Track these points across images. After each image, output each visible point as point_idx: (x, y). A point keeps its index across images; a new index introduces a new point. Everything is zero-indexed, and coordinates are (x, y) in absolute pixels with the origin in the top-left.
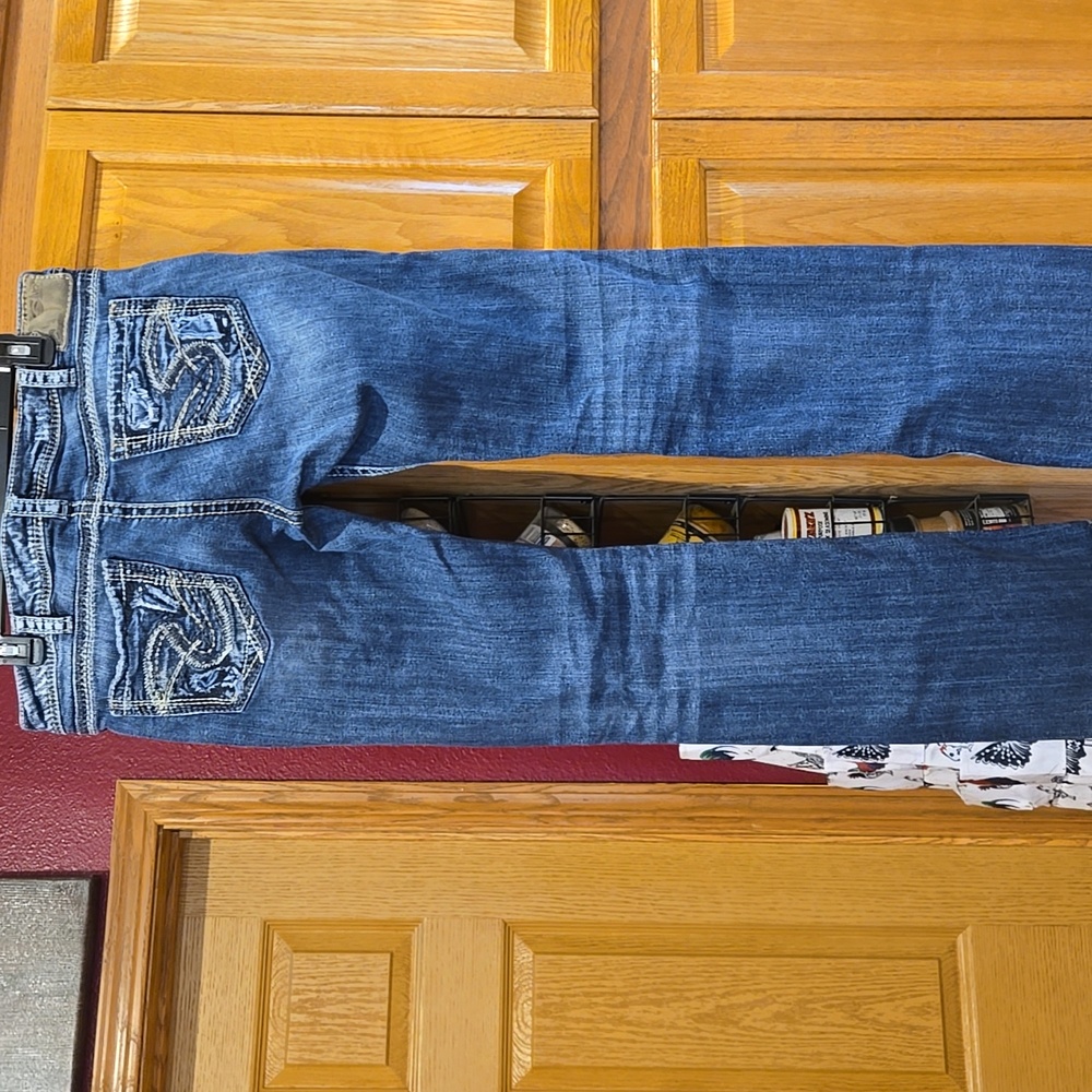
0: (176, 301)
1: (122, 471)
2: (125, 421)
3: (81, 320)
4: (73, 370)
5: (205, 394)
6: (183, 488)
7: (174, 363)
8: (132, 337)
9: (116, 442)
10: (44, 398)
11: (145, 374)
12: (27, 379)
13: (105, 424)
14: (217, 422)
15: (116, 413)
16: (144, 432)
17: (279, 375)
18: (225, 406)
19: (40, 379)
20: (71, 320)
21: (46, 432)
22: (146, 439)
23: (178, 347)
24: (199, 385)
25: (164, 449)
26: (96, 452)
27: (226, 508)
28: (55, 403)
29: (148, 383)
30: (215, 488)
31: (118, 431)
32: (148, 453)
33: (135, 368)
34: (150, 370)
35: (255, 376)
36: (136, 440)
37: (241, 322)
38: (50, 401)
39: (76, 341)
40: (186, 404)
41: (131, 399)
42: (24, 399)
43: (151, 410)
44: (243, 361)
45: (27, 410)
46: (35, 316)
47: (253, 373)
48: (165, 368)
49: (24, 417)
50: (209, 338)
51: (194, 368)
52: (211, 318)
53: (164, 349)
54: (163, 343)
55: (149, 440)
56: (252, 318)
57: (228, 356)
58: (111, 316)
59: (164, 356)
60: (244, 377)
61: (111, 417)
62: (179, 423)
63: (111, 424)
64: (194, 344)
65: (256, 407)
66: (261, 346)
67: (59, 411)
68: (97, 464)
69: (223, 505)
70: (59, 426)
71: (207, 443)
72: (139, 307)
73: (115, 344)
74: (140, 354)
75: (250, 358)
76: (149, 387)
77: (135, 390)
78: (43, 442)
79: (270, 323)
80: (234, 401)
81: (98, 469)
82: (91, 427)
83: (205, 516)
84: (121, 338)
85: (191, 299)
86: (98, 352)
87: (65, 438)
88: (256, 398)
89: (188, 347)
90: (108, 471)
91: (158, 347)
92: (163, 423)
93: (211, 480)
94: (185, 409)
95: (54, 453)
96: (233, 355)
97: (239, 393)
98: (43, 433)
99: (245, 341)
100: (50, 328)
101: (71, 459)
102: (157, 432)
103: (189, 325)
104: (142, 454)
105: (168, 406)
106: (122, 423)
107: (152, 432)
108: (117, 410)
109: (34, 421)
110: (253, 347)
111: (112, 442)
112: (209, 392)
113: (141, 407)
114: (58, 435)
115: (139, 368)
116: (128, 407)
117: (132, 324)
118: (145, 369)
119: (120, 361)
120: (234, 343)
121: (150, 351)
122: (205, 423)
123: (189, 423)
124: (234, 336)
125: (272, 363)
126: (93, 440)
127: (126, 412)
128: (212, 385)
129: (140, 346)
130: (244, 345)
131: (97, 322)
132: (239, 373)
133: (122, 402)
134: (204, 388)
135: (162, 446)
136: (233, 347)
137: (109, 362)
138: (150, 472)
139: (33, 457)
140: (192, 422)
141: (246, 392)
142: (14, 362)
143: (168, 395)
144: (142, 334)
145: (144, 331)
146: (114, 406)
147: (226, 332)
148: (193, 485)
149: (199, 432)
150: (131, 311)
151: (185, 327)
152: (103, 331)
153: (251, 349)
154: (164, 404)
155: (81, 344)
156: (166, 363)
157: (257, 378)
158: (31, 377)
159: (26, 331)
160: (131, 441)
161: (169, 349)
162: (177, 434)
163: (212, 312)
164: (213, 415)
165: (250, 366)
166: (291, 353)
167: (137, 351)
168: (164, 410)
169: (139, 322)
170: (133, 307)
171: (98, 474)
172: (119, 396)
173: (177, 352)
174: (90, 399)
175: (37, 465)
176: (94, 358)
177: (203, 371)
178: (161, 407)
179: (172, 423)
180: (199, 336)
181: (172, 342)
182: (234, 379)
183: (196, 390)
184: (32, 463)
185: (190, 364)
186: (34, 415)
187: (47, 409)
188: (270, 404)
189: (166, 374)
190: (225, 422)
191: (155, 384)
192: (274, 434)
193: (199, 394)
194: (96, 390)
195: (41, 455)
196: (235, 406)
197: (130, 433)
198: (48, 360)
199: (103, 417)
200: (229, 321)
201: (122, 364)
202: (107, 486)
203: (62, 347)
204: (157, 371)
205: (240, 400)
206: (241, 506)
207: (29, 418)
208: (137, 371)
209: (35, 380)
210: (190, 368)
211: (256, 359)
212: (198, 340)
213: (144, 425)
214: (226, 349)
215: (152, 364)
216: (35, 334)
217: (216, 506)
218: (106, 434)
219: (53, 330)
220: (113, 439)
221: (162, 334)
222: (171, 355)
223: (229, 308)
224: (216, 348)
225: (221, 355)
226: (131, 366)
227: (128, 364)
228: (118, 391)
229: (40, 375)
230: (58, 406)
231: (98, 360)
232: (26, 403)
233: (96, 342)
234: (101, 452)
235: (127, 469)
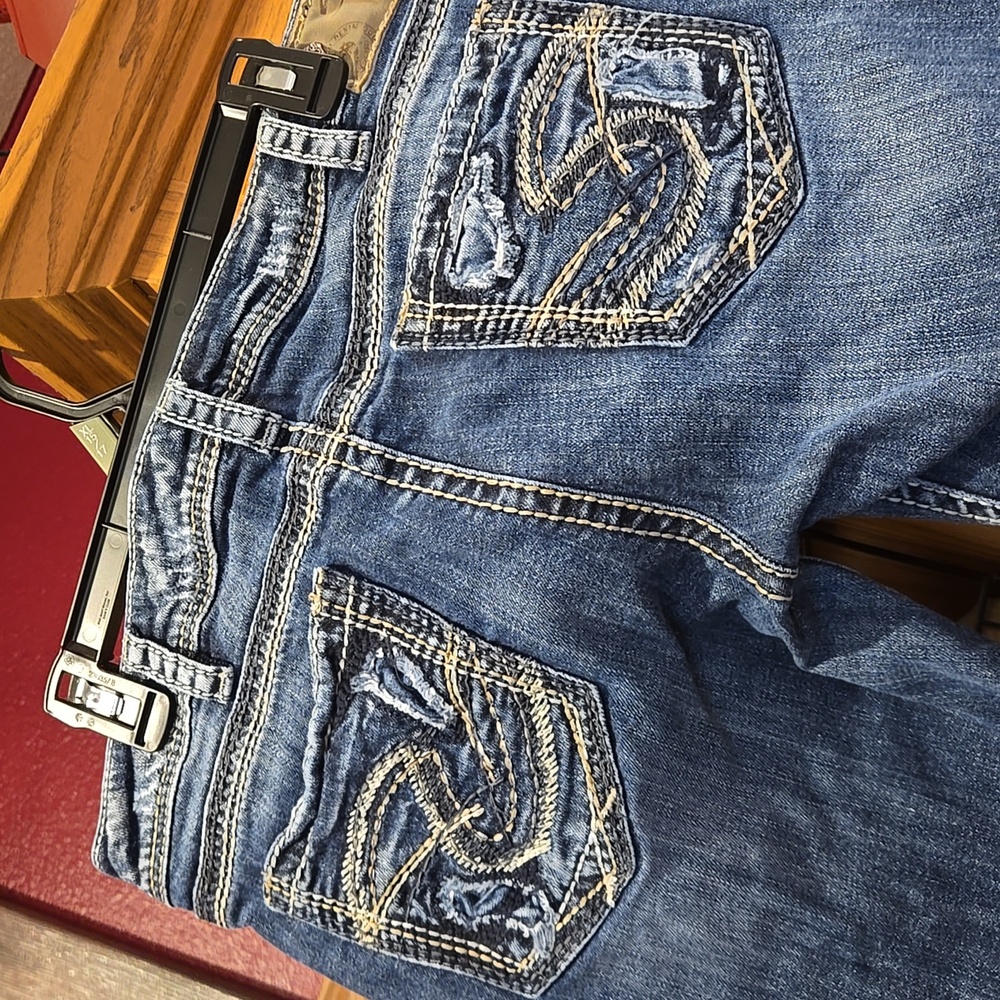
0: (623, 14)
1: (410, 378)
2: (441, 264)
3: (412, 31)
4: (365, 135)
5: (633, 232)
6: (528, 444)
7: (581, 147)
8: (505, 76)
9: (412, 306)
10: (297, 187)
11: (511, 164)
12: (272, 141)
13: (398, 265)
14: (646, 306)
15: (425, 244)
16: (476, 296)
17: (824, 222)
18: (673, 269)
19: (297, 144)
20: (393, 28)
21: (283, 261)
22: (476, 312)
23: (600, 113)
24: (626, 209)
25: (508, 345)
26: (368, 323)
27: (614, 519)
28: (315, 202)
29: (512, 184)
30: (599, 461)
31: (421, 284)
32: (471, 346)
33: (491, 148)
34: (524, 157)
35: (763, 214)
36: (453, 312)
37: (761, 80)
38: (307, 196)
39: (388, 73)
40: (585, 248)
41: (465, 214)
42: (260, 182)
43: (501, 250)
44: (744, 173)
45: (259, 206)
46: (323, 12)
47: (763, 206)
48: (558, 157)
49: (250, 219)
50: (675, 104)
51: (625, 166)
52: (692, 60)
53: (566, 114)
54: (568, 100)
55: (481, 318)
56: (790, 77)
57: (709, 155)
58: (473, 27)
59: (563, 129)
60: (737, 211)
61: (414, 249)
62: (558, 287)
63: (411, 263)
64: (639, 114)
65: (748, 288)
66: (797, 145)
67: (319, 220)
68: (364, 350)
69: (609, 508)
70: (312, 253)
71: (611, 350)
72: (538, 16)
73: (464, 87)
74: (511, 118)
75: (763, 167)
76: (510, 197)
77: (479, 196)
78: (270, 279)
80: (699, 262)
81: (361, 363)
82: (369, 265)
83: (560, 523)
84: (481, 76)
85: (656, 15)
86: (427, 101)
88: (753, 266)
89: (621, 119)
90: (381, 371)
91: (556, 108)
92: (520, 284)
93: (596, 442)
94: (577, 261)
95: (286, 308)
96: (722, 154)
97: (714, 246)
98: (276, 262)
99: (759, 124)
100: (346, 40)
101: (316, 329)
102: (504, 302)
103: (637, 67)
104: (459, 346)
105: (542, 246)
106: (433, 265)
107: (492, 301)
108: (429, 234)
109: (266, 233)
110: (775, 145)
111: (404, 307)
112: (642, 231)
113: (482, 238)
114: (305, 273)
115: (501, 147)
116: (455, 232)
117: (513, 50)
118: (512, 152)
119: (465, 125)
120: (732, 126)
121: (535, 113)
122: (617, 303)
123: (578, 295)
124: (736, 110)
125: (814, 188)
126: (368, 295)
127: (448, 243)
128: (654, 216)
129: (517, 100)
130: (756, 135)
131: (442, 39)
132: (726, 200)
133: (445, 217)
134: (634, 218)
135: (506, 336)
136: (727, 134)
137: (442, 123)
138: (466, 391)
139: (241, 305)
140: (585, 294)
141: (732, 247)
142: (258, 102)
143: (548, 220)
144: (529, 74)
145: (534, 68)
146: (424, 224)
147: (720, 96)
148: (553, 443)
149: (597, 321)
150: (519, 23)
151: (625, 72)
153: (769, 148)
154: (533, 240)
155: (398, 81)
156: (562, 146)
157: (766, 221)
158: (283, 135)
159: (300, 41)
160: (442, 311)
161: (579, 114)
162: (546, 315)
163: (695, 48)
164: (639, 288)
165: (757, 188)
166: (865, 173)
167: (507, 108)
168: (532, 253)
169: (529, 51)
170: (525, 15)
171: (358, 372)
172: (441, 208)
173: (594, 124)
174: (382, 201)
175: (244, 326)
176: (415, 113)
177: (644, 178)
179: (540, 289)
180: (654, 95)
181: (589, 100)
182: (709, 210)
183: (615, 221)
184: (235, 318)
185: (617, 156)
186: (269, 219)
187: (297, 211)
188: (783, 290)
189: (557, 171)
190: (663, 309)
191: (527, 189)
192: (775, 365)
193: (621, 231)
194: (400, 184)
195: (259, 306)
196: (697, 275)
198: (323, 105)
199: (399, 244)
200: (734, 73)
201: (467, 133)
202: (369, 401)
203: (358, 83)
204: (538, 161)
205: (711, 264)
206: (651, 521)
207: (257, 223)
208: (495, 154)
209: (287, 144)
210: (614, 166)
211: (777, 170)
212: (648, 105)
213: (477, 279)
214: (710, 137)
215: (533, 145)
216: (315, 47)
217: (594, 506)
218: (396, 286)
219: (350, 45)
220: (407, 299)
221: (572, 81)
222: (581, 128)
223: (740, 46)
224: (686, 130)
225: (694, 148)
226: (485, 139)
227: (479, 134)
228: (443, 193)
230: (321, 209)
231: (421, 120)
232: (262, 192)
233: (429, 81)
234: (376, 327)
235: (419, 376)
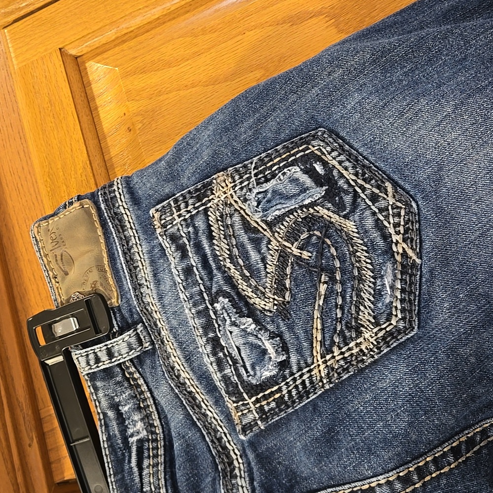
0: (237, 171)
1: (264, 448)
2: (239, 376)
3: (125, 254)
4: (140, 327)
5: (338, 288)
6: (369, 450)
7: (272, 260)
8: (198, 247)
9: (237, 408)
10: (119, 378)
11: (238, 294)
12: (88, 363)
14: (377, 324)
15: (221, 368)
16: (272, 381)
17: (439, 211)
18: (378, 294)
19: (103, 357)
20: (112, 258)
21: (140, 425)
22: (280, 390)
23: (268, 234)
24: (324, 278)
25: (312, 397)
26: (216, 431)
27: (451, 459)
28: (135, 380)
29: (247, 304)
30: (421, 433)
31: (234, 392)
32: (290, 410)
33: (221, 292)
34: (242, 285)
35: (402, 229)
36: (265, 397)
37: (342, 158)
38: (128, 380)
39: (128, 284)
40: (317, 314)
41: (232, 340)
42: (96, 389)
43: (268, 345)
44: (374, 214)
45: (104, 403)
46: (67, 274)
47: (398, 225)
48: (263, 273)
49: (105, 414)
50: (307, 202)
51: (305, 255)
52: (296, 171)
53: (249, 247)
54: (244, 238)
55: (285, 392)
56: (356, 145)
57: (346, 217)
58: (159, 231)
59: (254, 256)
60: (386, 237)
61: (216, 377)
62: (317, 347)
63: (220, 385)
64: (289, 220)
66: (390, 179)
67: (144, 388)
68: (225, 448)
69: (445, 455)
70: (153, 409)
71: (375, 362)
72: (191, 202)
73: (179, 268)
74: (219, 268)
76: (251, 312)
77: (234, 324)
78: (140, 442)
79: (386, 140)
80: (388, 281)
81: (228, 456)
82: (194, 399)
83: (424, 485)
84: (184, 255)
85: (255, 159)
86: (162, 287)
87: (167, 424)
88: (418, 261)
89: (282, 229)
90: (244, 455)
91: (241, 246)
94: (318, 324)
95: (161, 452)
97: (389, 265)
98: (137, 429)
99: (360, 182)
100: (91, 281)
101: (187, 453)
102: (292, 374)
103: (269, 195)
104: (283, 415)
105: (291, 328)
106: (235, 379)
107: (285, 378)
108: (220, 364)
109: (119, 415)
110: (378, 187)
112: (343, 283)
113: (253, 347)
114: (157, 423)
115: (226, 288)
116: (235, 353)
117: (191, 229)
118: (234, 287)
119: (195, 289)
120: (346, 192)
121: (231, 257)
122: (359, 334)
123: (333, 343)
124: (341, 182)
125: (419, 197)
126: (205, 415)
127: (235, 362)
128: (343, 271)
129: (215, 256)
130: (364, 189)
131: (145, 248)
132: (375, 235)
133: (222, 348)
134: (333, 280)
135: (308, 393)
136: (348, 199)
137: (182, 296)
139: (135, 469)
140: (337, 340)
141: (398, 258)
142: (64, 346)
143: (283, 311)
144: (211, 237)
145: (211, 231)
146: (213, 359)
148: (385, 440)
149: (355, 351)
150: (183, 211)
151: (265, 202)
152: (157, 257)
153: (377, 191)
154: (284, 329)
155: (137, 286)
156: (261, 265)
157: (406, 231)
158: (92, 356)
159: (64, 297)
160: (258, 401)
161: (256, 243)
162: (322, 367)
163: (292, 164)
164: (365, 316)
165: (387, 217)
167: (213, 266)
168: (287, 336)
170: (183, 206)
171: (231, 463)
172: (215, 344)
173: (269, 242)
174: (177, 360)
175: (146, 480)
176: (161, 298)
177: (321, 254)
178: (280, 335)
179: (307, 353)
181: (256, 231)
182: (371, 247)
183: (323, 288)
184: (137, 480)
185: (296, 252)
186: (115, 407)
187: (128, 392)
188: (445, 262)
189: (268, 282)
190: (388, 319)
191: (258, 302)
192: (473, 307)
193: (330, 293)
194: (180, 344)
195: (146, 463)
196: (392, 287)
197: (253, 390)
198: (104, 326)
199: (204, 378)
200: (325, 164)
201: (201, 293)
202: (252, 480)
203: (114, 300)
204: (253, 282)
205: (395, 276)
206: (471, 442)
207: (111, 414)
208: (226, 295)
209: (98, 360)
210: (299, 258)
211: (391, 201)
212: (291, 212)
213: (268, 372)
214: (339, 207)
215: (243, 275)
216: (75, 296)
217: (435, 461)
218: (218, 401)
219: (95, 283)
220: (231, 406)
221: (238, 226)
222: (264, 249)
223: (315, 147)
224: (323, 212)
225: (335, 218)
226: (214, 290)
227: (209, 289)
228: (211, 335)
229: (100, 350)
230: (141, 381)
231: (166, 301)
232: (101, 394)
233: (155, 275)
234: (223, 430)
